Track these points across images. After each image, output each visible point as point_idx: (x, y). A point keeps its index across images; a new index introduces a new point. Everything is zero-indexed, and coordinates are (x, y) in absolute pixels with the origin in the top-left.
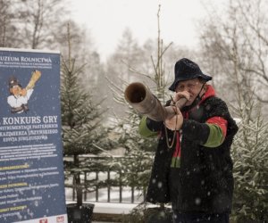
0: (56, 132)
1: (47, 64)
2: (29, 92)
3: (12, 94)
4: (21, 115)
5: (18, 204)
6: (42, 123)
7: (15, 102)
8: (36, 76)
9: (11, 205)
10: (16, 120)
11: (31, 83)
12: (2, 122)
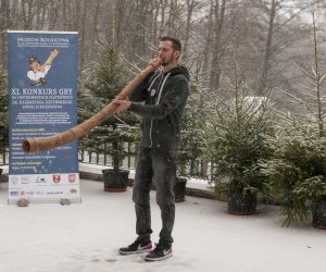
0: (70, 102)
1: (65, 44)
2: (47, 68)
3: (31, 69)
4: (39, 87)
6: (58, 94)
7: (34, 76)
8: (54, 54)
9: (29, 160)
10: (35, 91)
11: (49, 60)
12: (21, 91)
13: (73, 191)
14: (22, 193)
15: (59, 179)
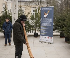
0: (52, 21)
1: (51, 9)
2: (47, 14)
5: (44, 33)
6: (49, 20)
7: (45, 16)
8: (49, 11)
10: (45, 19)
11: (48, 13)
12: (42, 19)
13: (51, 41)
14: (42, 40)
15: (49, 38)
